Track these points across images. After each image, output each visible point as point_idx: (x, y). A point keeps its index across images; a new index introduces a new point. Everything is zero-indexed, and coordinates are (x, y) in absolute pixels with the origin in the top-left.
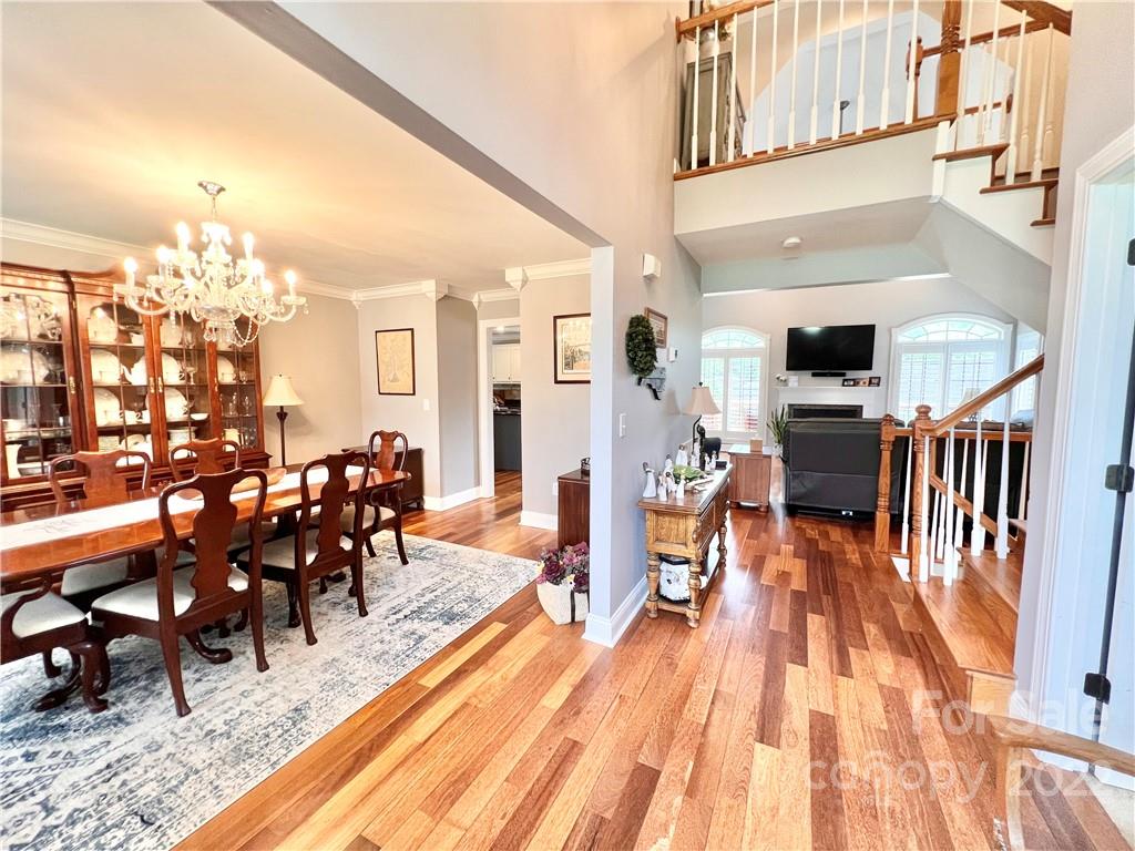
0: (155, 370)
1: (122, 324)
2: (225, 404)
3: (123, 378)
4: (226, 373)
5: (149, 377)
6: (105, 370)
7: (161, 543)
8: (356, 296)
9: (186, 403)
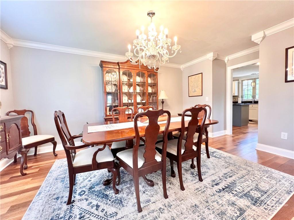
0: (135, 89)
1: (129, 77)
2: (149, 99)
3: (128, 91)
4: (150, 90)
5: (133, 90)
6: (125, 89)
7: (134, 137)
8: (182, 67)
9: (141, 98)
